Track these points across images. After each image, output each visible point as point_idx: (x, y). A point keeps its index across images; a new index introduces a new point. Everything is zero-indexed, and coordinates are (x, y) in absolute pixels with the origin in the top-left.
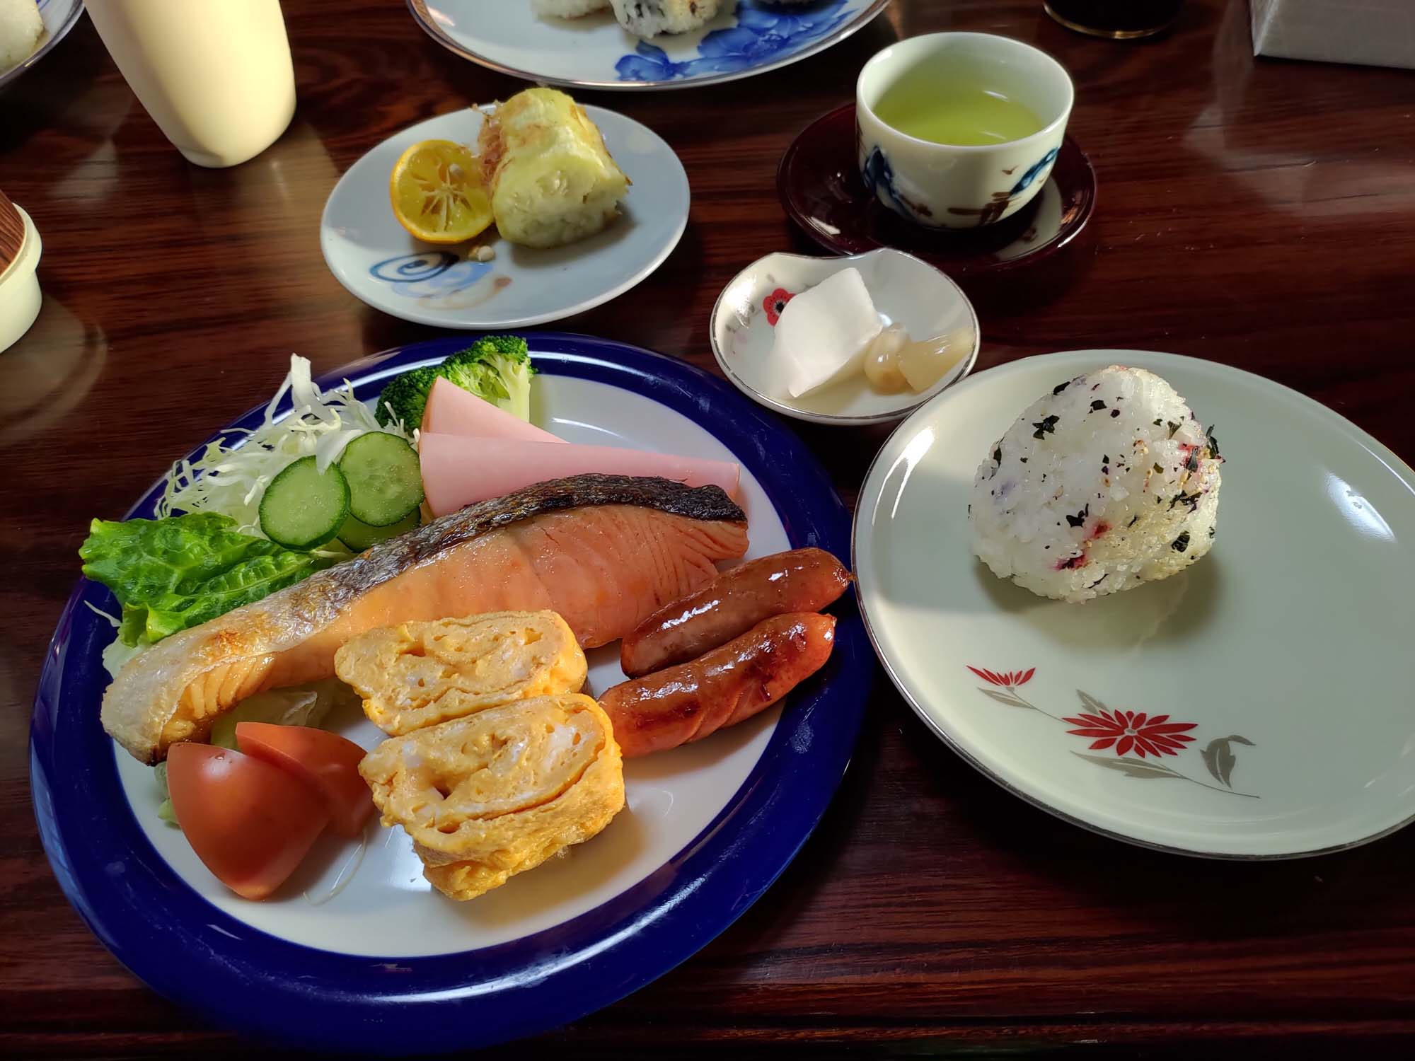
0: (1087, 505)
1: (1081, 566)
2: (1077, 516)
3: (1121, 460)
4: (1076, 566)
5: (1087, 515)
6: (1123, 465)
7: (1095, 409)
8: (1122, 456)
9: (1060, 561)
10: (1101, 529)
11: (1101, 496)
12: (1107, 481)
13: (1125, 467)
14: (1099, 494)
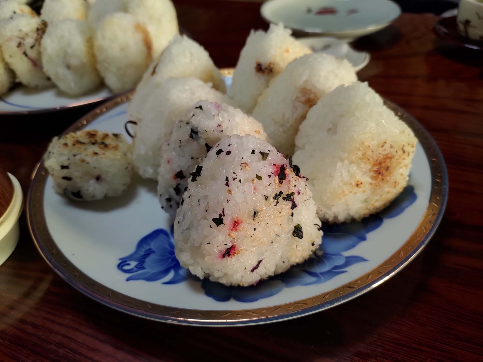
0: (223, 209)
1: (235, 253)
2: (218, 218)
3: (234, 176)
4: (232, 254)
5: (224, 216)
6: (236, 178)
7: (218, 155)
8: (235, 173)
9: (221, 252)
10: (236, 224)
11: (229, 201)
12: (230, 191)
13: (238, 179)
14: (227, 200)
